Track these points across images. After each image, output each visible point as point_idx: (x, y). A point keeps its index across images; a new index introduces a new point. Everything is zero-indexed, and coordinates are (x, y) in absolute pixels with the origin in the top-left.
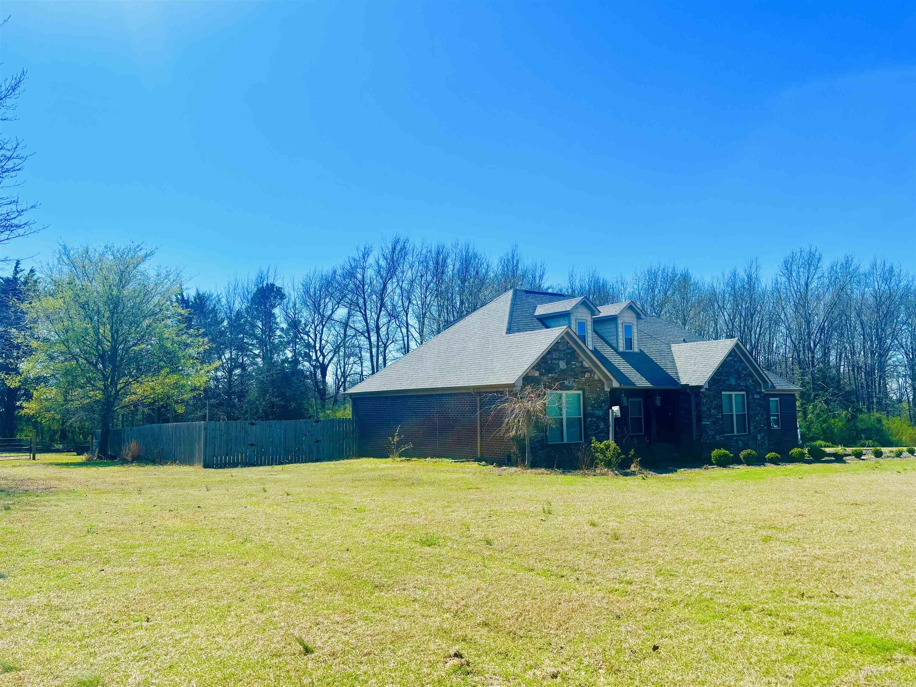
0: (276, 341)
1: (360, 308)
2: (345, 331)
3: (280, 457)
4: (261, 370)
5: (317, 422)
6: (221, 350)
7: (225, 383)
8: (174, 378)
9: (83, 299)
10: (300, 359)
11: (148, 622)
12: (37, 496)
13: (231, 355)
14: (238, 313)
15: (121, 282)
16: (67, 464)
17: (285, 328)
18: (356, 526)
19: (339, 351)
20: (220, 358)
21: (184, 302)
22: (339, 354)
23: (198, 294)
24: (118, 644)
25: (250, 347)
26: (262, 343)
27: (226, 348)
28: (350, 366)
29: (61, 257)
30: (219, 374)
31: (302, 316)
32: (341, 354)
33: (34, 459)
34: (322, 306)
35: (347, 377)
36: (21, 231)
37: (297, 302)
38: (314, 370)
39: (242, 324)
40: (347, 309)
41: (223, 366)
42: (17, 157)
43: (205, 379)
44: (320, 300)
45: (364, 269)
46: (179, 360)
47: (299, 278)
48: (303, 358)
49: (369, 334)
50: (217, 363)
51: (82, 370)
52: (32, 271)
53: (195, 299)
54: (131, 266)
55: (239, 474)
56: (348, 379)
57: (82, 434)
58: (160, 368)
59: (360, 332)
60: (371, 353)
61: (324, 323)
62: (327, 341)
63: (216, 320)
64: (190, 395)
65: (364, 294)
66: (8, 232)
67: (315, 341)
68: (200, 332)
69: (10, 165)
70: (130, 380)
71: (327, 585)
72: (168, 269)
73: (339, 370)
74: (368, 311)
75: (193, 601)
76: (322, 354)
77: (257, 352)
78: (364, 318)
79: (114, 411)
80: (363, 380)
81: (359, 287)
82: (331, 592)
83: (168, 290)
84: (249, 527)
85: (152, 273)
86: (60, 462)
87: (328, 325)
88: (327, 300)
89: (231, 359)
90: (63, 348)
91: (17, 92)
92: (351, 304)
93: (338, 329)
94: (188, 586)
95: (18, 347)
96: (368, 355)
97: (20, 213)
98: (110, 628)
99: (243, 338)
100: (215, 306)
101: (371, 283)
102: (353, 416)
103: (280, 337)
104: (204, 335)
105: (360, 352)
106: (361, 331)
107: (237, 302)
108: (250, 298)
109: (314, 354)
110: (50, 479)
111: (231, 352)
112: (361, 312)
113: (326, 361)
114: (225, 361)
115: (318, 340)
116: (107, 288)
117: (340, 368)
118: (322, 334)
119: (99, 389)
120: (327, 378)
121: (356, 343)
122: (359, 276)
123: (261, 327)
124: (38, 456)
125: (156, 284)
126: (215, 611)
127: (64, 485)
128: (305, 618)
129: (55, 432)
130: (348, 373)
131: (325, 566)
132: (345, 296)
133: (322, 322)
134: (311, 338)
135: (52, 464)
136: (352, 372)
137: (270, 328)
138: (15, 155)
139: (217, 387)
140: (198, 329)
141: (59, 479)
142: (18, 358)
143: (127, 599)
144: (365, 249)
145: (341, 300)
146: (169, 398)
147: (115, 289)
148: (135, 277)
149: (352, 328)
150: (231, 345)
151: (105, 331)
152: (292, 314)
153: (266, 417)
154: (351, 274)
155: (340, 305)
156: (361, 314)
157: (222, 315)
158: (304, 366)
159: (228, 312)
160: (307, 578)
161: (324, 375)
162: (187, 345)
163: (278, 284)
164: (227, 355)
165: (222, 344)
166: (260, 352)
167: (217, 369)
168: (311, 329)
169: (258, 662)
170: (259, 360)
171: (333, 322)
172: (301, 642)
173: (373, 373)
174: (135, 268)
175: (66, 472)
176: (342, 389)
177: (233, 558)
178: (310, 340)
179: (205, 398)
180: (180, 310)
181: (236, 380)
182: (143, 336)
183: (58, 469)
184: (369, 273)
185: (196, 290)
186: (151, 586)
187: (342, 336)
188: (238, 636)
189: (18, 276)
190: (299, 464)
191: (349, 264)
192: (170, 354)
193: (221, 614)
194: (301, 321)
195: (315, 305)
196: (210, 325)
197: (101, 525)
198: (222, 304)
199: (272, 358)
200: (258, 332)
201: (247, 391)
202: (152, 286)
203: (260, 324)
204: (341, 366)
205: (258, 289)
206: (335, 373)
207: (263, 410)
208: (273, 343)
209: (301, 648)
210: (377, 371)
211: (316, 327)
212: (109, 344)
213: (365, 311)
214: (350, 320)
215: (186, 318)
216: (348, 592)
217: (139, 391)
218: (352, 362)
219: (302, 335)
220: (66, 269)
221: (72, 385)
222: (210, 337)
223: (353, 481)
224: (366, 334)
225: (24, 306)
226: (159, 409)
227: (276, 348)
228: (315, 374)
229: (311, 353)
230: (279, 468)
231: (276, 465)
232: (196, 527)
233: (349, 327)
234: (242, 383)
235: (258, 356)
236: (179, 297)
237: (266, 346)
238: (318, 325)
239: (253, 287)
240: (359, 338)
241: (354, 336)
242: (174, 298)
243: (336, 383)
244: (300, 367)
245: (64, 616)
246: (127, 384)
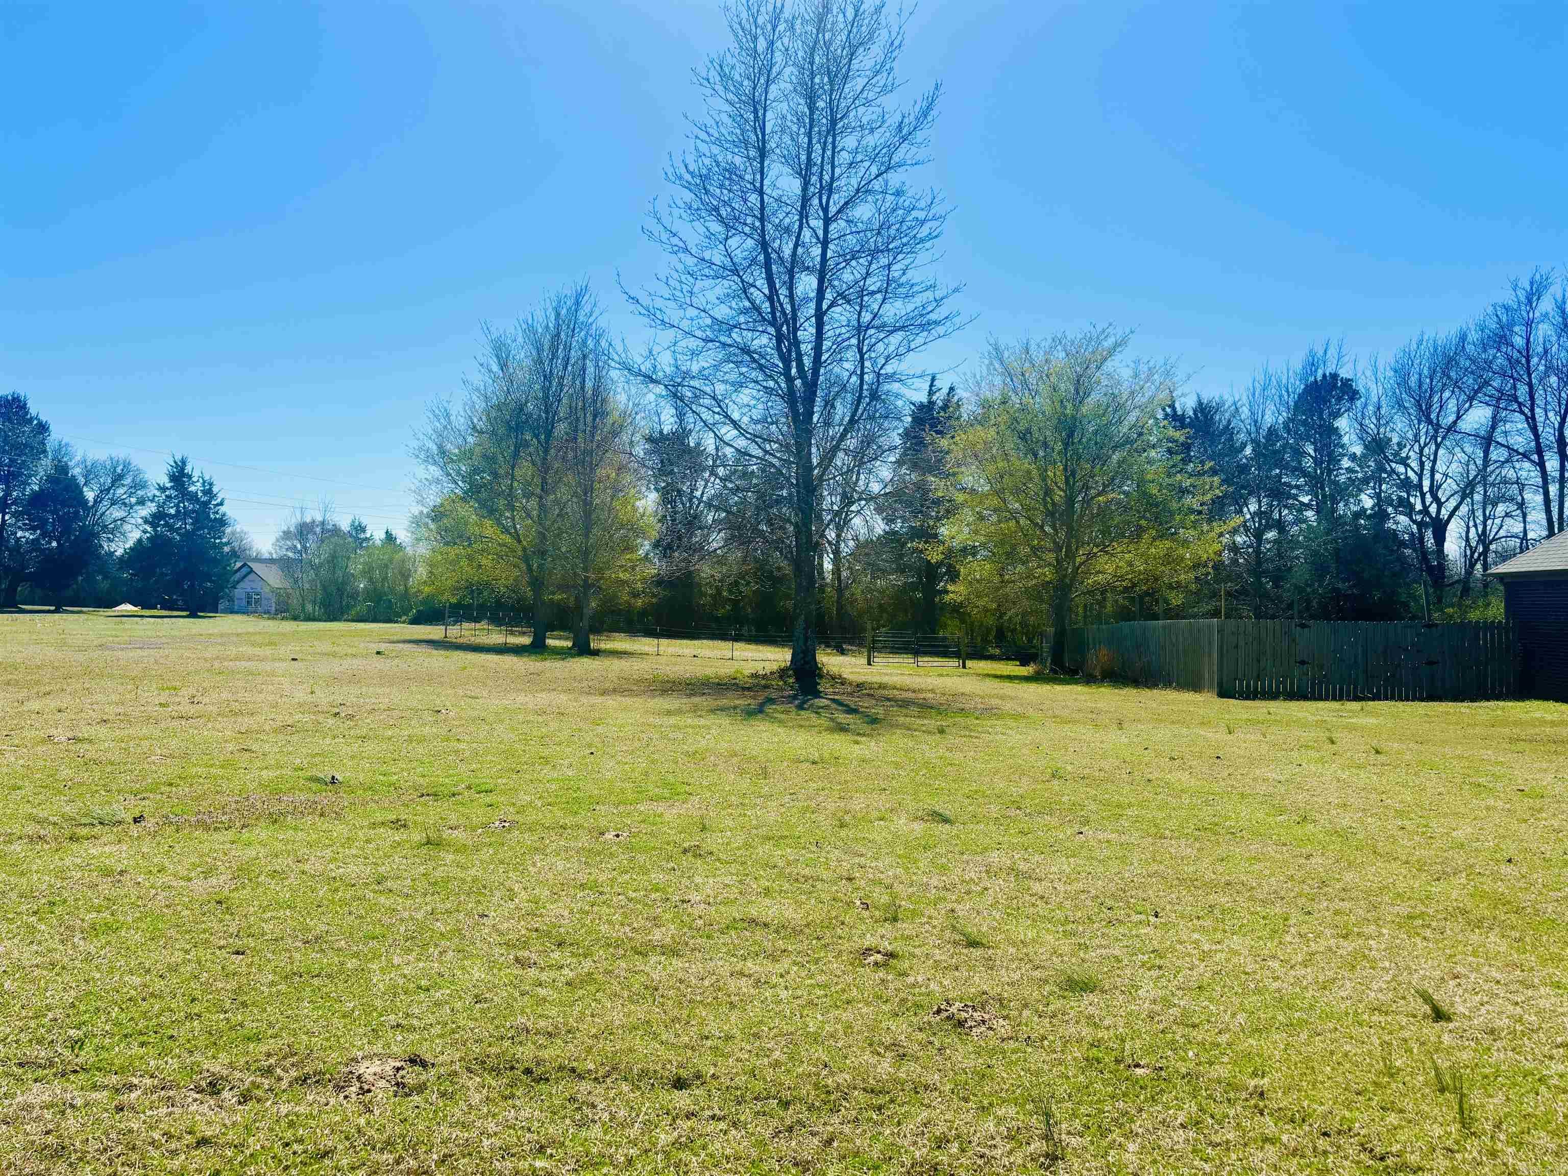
0: (1342, 479)
1: (1520, 405)
2: (1486, 453)
3: (1355, 688)
4: (1314, 532)
5: (1429, 626)
6: (1241, 497)
7: (1249, 555)
8: (1163, 546)
9: (1022, 427)
10: (1390, 510)
11: (1157, 917)
12: (977, 718)
13: (1260, 507)
14: (1272, 431)
15: (1078, 393)
16: (1010, 678)
17: (1358, 453)
18: (1526, 821)
19: (1472, 493)
20: (1240, 512)
21: (1177, 419)
22: (1472, 499)
23: (1200, 403)
24: (1117, 940)
25: (1294, 491)
26: (1315, 483)
27: (1250, 494)
28: (1498, 521)
29: (991, 364)
30: (1239, 539)
31: (1393, 430)
32: (1477, 497)
33: (964, 667)
34: (1436, 407)
35: (1491, 543)
36: (941, 330)
37: (1383, 403)
38: (1419, 529)
39: (1278, 451)
40: (1491, 408)
41: (1245, 526)
42: (934, 218)
43: (1217, 547)
44: (1430, 397)
45: (1529, 324)
46: (1172, 514)
47: (1387, 358)
48: (1395, 508)
49: (1541, 456)
50: (1238, 520)
51: (1025, 535)
52: (952, 389)
53: (1195, 411)
54: (1093, 366)
55: (1282, 711)
56: (1493, 547)
57: (1026, 634)
58: (1140, 530)
59: (1519, 454)
60: (1546, 494)
61: (1439, 439)
62: (1446, 475)
63: (1232, 446)
64: (1192, 576)
65: (1529, 375)
66: (925, 333)
67: (1420, 476)
68: (1206, 467)
69: (924, 231)
70: (1095, 550)
71: (1471, 917)
72: (1151, 364)
73: (1473, 530)
74: (1538, 411)
75: (1224, 900)
76: (1436, 499)
77: (1306, 499)
78: (1528, 424)
79: (1072, 600)
80: (1528, 548)
81: (1518, 362)
82: (1478, 927)
83: (1151, 399)
84: (1308, 797)
85: (1126, 373)
86: (999, 673)
87: (1448, 443)
88: (1447, 394)
89: (1259, 513)
90: (996, 501)
91: (930, 118)
92: (1499, 399)
93: (1469, 449)
94: (1214, 877)
95: (937, 502)
96: (1540, 498)
97: (938, 302)
98: (1102, 915)
99: (1279, 476)
100: (1229, 422)
101: (1546, 351)
102: (1507, 618)
103: (1349, 470)
104: (1214, 472)
105: (1521, 494)
106: (1521, 450)
107: (1268, 413)
108: (1292, 404)
109: (1419, 501)
110: (990, 696)
111: (1260, 502)
112: (1522, 412)
113: (1444, 513)
114: (1248, 516)
115: (1427, 474)
116: (1058, 405)
117: (1475, 526)
118: (1434, 462)
119: (1050, 564)
120: (1447, 545)
121: (1511, 474)
122: (1519, 341)
123: (1312, 453)
124: (969, 663)
125: (1132, 393)
126: (1263, 922)
127: (1008, 706)
128: (1430, 962)
129: (989, 630)
130: (1493, 534)
131: (1464, 881)
132: (1487, 383)
133: (1434, 438)
134: (1413, 470)
135: (988, 675)
136: (1502, 533)
137: (1330, 454)
138: (931, 215)
139: (1235, 562)
140: (1202, 463)
141: (1002, 698)
142: (938, 519)
143: (1122, 879)
144: (1532, 284)
145: (1476, 392)
146: (1156, 580)
147: (1069, 406)
148: (1098, 383)
149: (1503, 445)
150: (1259, 488)
151: (1056, 473)
152: (1372, 426)
153: (1324, 614)
154: (1501, 339)
155: (1475, 402)
156: (1523, 417)
157: (1242, 437)
158: (1397, 523)
159: (1253, 429)
160: (1427, 897)
161: (1440, 538)
162: (1183, 491)
163: (1344, 373)
164: (1253, 507)
165: (1243, 487)
166: (1311, 500)
167: (1234, 531)
168: (1412, 453)
169: (1347, 1014)
170: (1310, 514)
171: (1460, 436)
172: (1427, 998)
173: (1551, 534)
174: (1098, 368)
175: (1009, 688)
176: (1479, 566)
177: (1285, 845)
178: (1411, 474)
179: (1217, 580)
180: (1171, 432)
181: (1269, 550)
182: (1113, 479)
183: (996, 683)
184: (1541, 333)
185: (1195, 398)
186: (1155, 867)
187: (1479, 462)
188: (1306, 966)
189: (934, 398)
190: (1393, 703)
191: (1495, 319)
192: (1157, 506)
193: (1272, 926)
194: (1390, 440)
195: (1420, 406)
196: (1221, 455)
197: (1069, 768)
198: (1243, 416)
199: (1334, 510)
200: (1308, 463)
201: (1290, 568)
202: (1125, 397)
203: (1310, 449)
204: (1478, 522)
205: (1307, 386)
206: (1464, 535)
207: (1319, 603)
208: (1336, 483)
209: (1427, 1009)
210: (1561, 529)
211: (1421, 450)
212: (1062, 493)
213: (1532, 410)
214: (1499, 430)
215: (1182, 444)
216: (1516, 934)
217: (1110, 568)
218: (1503, 514)
219: (1393, 465)
220: (998, 381)
221: (1011, 556)
222: (1223, 477)
223: (1512, 740)
224: (1535, 457)
225: (944, 443)
226: (1141, 597)
227: (1341, 492)
228: (1421, 539)
229: (1412, 500)
230: (1355, 706)
231: (1348, 700)
232: (1215, 788)
233: (1494, 444)
234: (1279, 555)
235: (1308, 506)
236: (1168, 410)
237: (1323, 489)
238: (1426, 445)
239: (1298, 383)
240: (1517, 465)
241: (1507, 461)
242: (1160, 415)
243: (1466, 556)
244: (1390, 525)
245: (1037, 887)
246: (1090, 556)
